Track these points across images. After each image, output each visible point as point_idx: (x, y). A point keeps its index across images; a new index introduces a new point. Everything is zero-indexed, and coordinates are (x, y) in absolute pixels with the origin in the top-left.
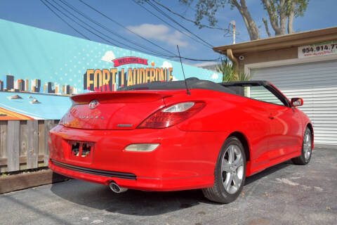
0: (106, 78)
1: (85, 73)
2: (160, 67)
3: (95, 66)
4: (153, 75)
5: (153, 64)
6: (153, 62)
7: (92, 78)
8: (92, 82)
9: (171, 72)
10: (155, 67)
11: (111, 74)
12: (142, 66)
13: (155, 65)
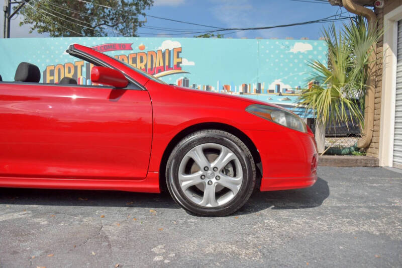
0: (69, 72)
1: (45, 69)
2: (155, 50)
3: (57, 61)
4: (142, 61)
5: (142, 48)
6: (141, 45)
7: (52, 73)
8: (52, 78)
9: (178, 53)
10: (145, 51)
11: (76, 68)
12: (123, 52)
13: (146, 48)
